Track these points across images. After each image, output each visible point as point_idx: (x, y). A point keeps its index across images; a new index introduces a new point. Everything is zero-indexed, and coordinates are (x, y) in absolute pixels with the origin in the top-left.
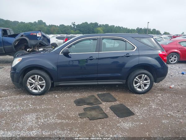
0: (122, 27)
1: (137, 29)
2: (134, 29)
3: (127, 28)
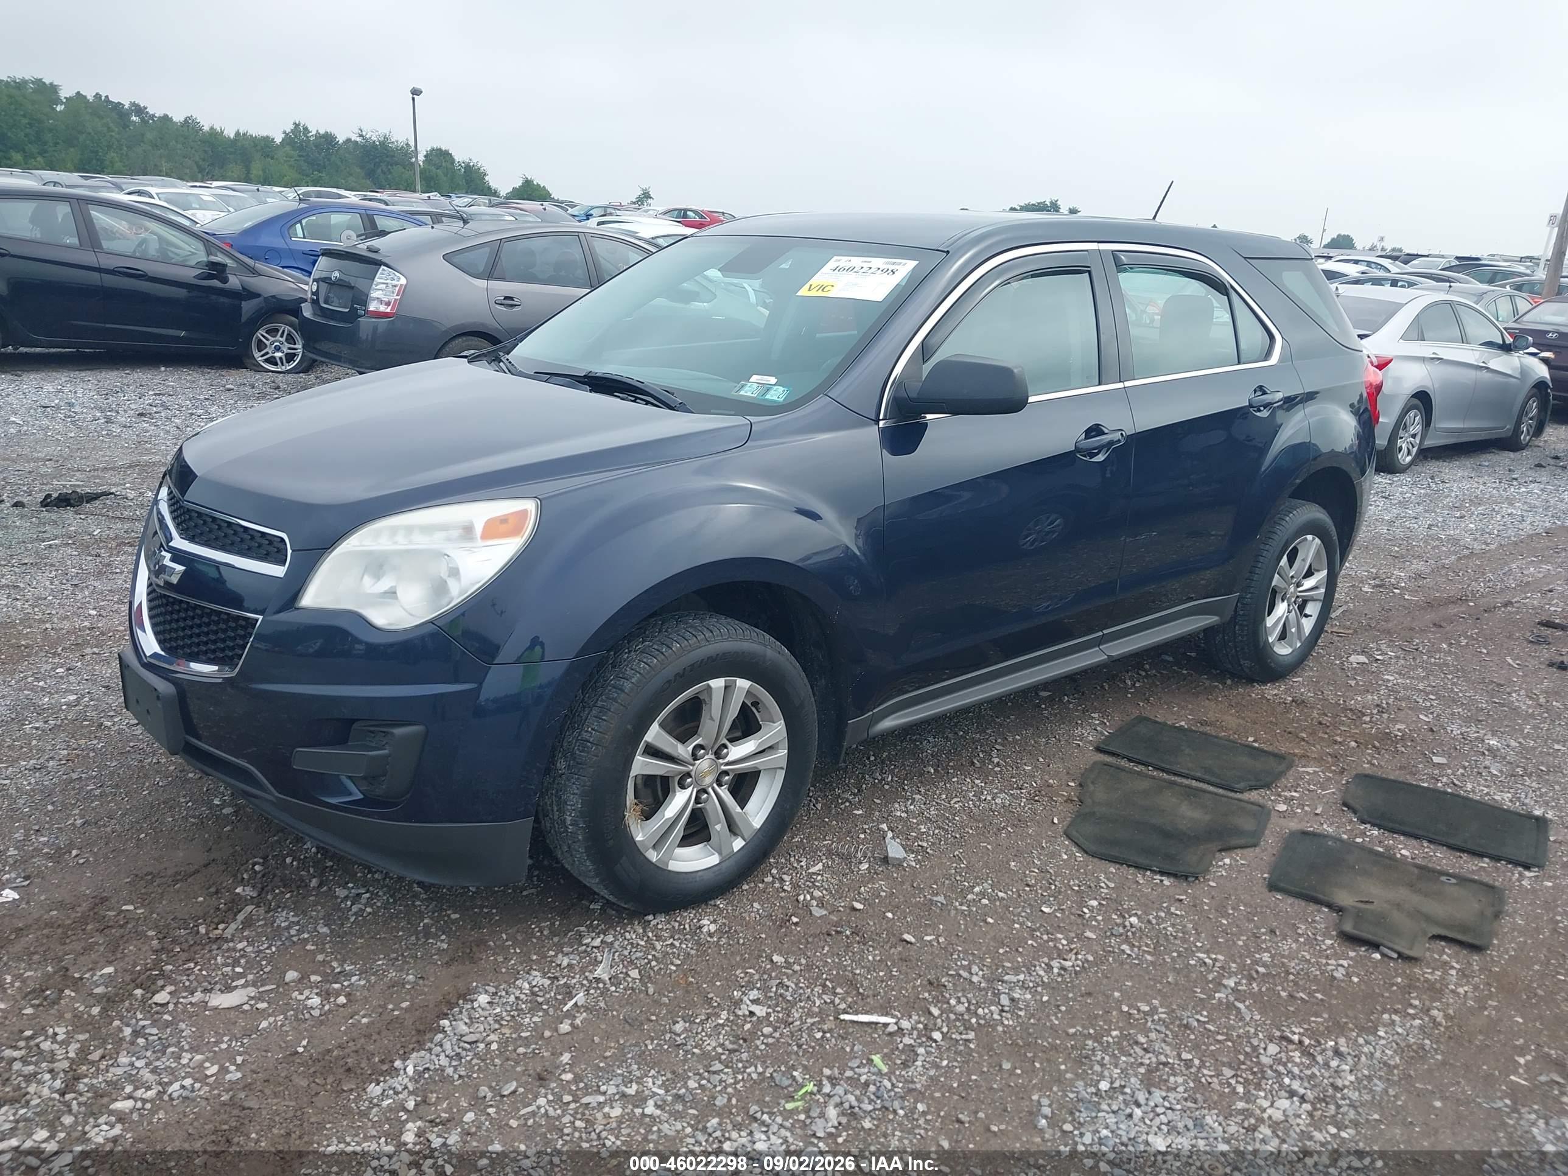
0: (139, 110)
1: (288, 140)
2: (267, 141)
3: (189, 124)
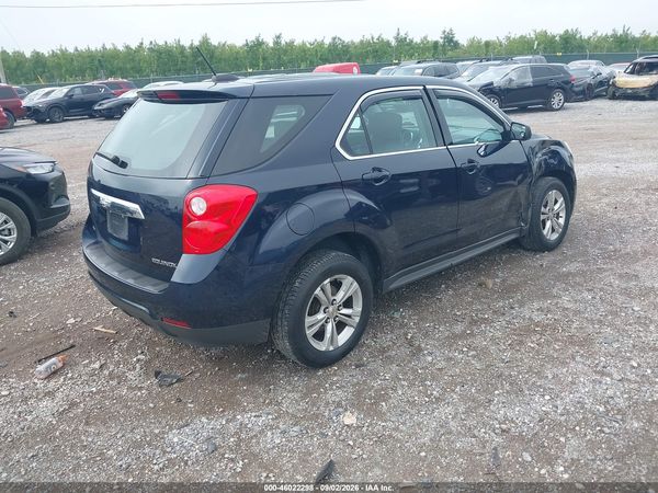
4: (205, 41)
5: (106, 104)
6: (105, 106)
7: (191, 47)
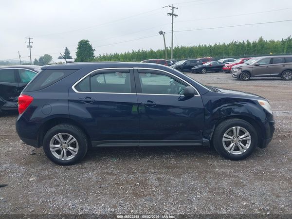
4: (261, 40)
5: (197, 67)
6: (195, 68)
7: (253, 43)
